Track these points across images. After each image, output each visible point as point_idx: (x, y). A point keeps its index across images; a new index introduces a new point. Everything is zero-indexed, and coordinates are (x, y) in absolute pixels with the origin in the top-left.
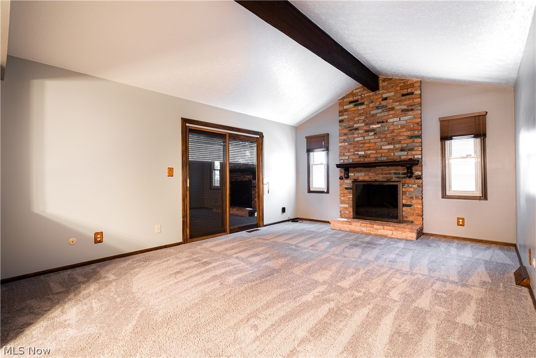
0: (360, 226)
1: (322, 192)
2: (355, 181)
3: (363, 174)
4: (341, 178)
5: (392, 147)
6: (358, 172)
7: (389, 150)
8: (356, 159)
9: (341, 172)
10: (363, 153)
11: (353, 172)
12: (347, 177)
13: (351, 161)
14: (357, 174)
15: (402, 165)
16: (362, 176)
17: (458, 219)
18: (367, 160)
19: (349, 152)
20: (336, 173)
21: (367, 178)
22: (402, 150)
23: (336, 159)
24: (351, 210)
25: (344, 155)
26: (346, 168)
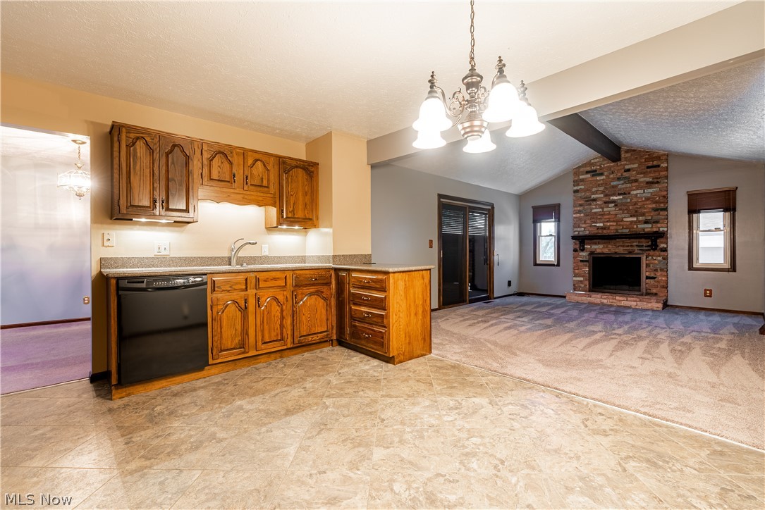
0: (597, 298)
1: (553, 265)
2: (592, 253)
3: (601, 246)
4: (575, 250)
5: (635, 219)
6: (596, 244)
7: (632, 222)
8: (594, 231)
9: (575, 244)
10: (601, 225)
11: (589, 244)
12: (583, 250)
13: (587, 233)
14: (594, 247)
15: (646, 238)
16: (599, 248)
17: (706, 290)
18: (606, 232)
19: (585, 223)
20: (569, 245)
21: (606, 251)
22: (646, 222)
23: (568, 231)
24: (587, 283)
25: (579, 227)
26: (581, 240)
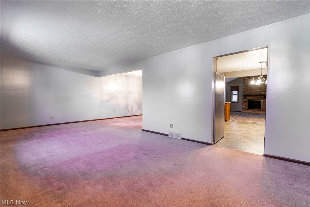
0: (250, 111)
1: (237, 103)
2: (248, 99)
3: (251, 98)
4: (243, 99)
5: (260, 91)
6: (249, 97)
7: (259, 91)
8: (249, 94)
9: (243, 97)
10: (251, 92)
11: (247, 97)
12: (245, 99)
13: (247, 94)
14: (249, 98)
15: (263, 96)
16: (250, 98)
18: (252, 94)
19: (246, 91)
20: (241, 98)
21: (252, 99)
22: (263, 92)
23: (241, 94)
24: (246, 107)
25: (245, 92)
26: (245, 96)
